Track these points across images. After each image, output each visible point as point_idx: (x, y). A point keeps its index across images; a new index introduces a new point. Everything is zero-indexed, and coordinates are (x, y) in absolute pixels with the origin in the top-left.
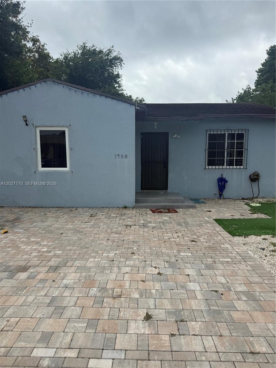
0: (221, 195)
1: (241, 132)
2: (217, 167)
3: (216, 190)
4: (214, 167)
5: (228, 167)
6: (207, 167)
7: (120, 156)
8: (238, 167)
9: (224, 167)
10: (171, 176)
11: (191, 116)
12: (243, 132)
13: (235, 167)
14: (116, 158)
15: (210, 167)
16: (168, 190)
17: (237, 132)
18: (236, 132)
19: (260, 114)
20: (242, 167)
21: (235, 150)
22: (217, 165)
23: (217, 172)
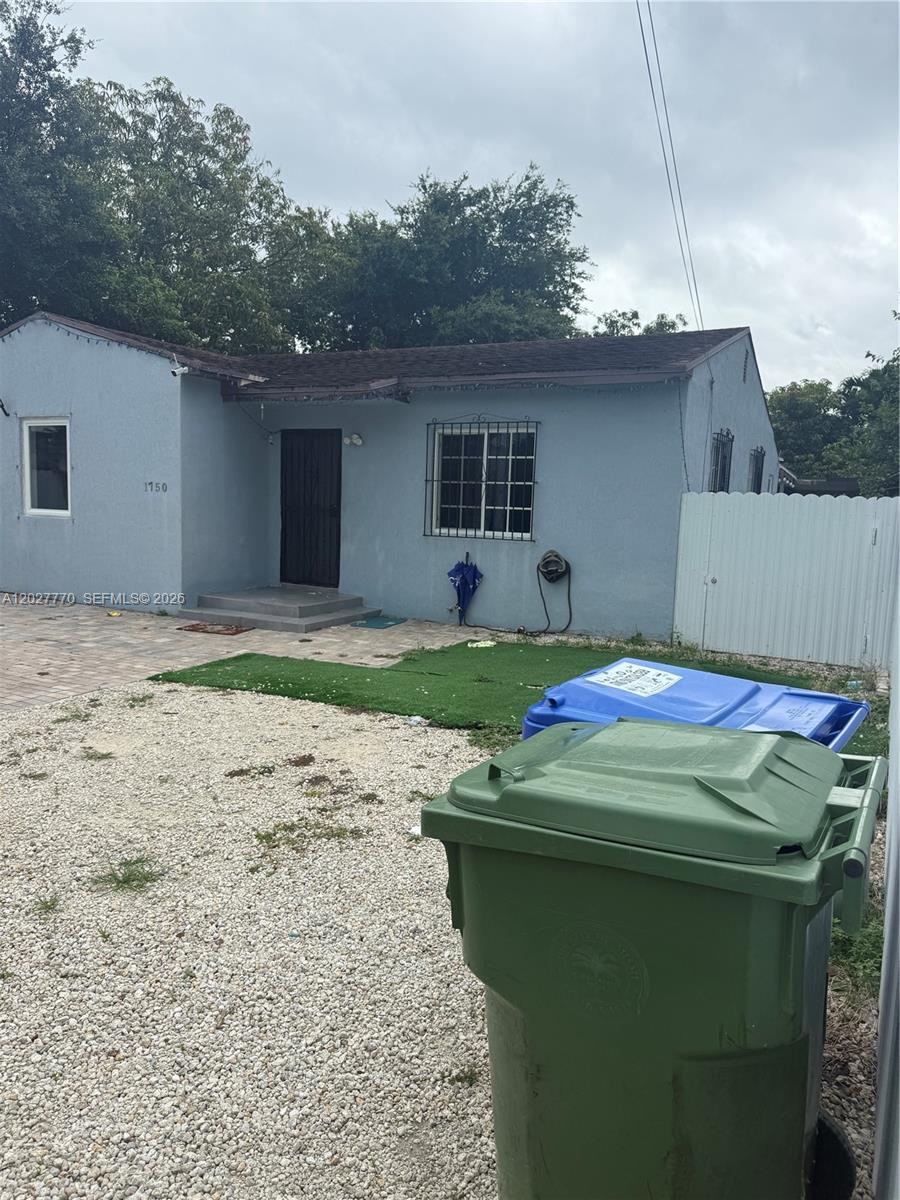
0: (463, 615)
1: (524, 431)
2: (462, 532)
3: (452, 598)
4: (453, 532)
5: (489, 534)
6: (436, 531)
7: (154, 484)
8: (517, 535)
9: (480, 533)
10: (347, 549)
11: (337, 387)
12: (530, 431)
13: (508, 534)
14: (146, 491)
15: (444, 531)
16: (340, 587)
17: (515, 431)
18: (512, 431)
19: (556, 374)
20: (527, 536)
21: (509, 484)
22: (463, 527)
23: (458, 544)
